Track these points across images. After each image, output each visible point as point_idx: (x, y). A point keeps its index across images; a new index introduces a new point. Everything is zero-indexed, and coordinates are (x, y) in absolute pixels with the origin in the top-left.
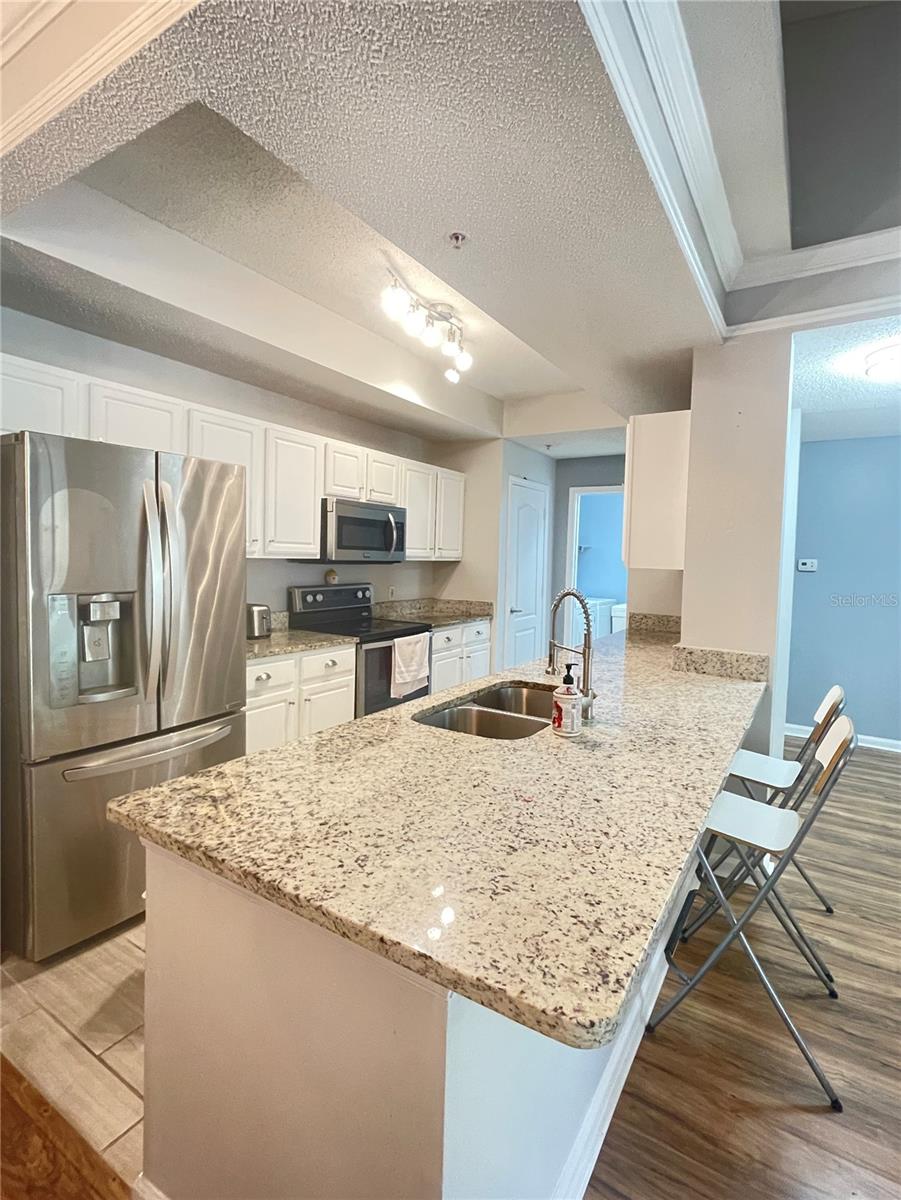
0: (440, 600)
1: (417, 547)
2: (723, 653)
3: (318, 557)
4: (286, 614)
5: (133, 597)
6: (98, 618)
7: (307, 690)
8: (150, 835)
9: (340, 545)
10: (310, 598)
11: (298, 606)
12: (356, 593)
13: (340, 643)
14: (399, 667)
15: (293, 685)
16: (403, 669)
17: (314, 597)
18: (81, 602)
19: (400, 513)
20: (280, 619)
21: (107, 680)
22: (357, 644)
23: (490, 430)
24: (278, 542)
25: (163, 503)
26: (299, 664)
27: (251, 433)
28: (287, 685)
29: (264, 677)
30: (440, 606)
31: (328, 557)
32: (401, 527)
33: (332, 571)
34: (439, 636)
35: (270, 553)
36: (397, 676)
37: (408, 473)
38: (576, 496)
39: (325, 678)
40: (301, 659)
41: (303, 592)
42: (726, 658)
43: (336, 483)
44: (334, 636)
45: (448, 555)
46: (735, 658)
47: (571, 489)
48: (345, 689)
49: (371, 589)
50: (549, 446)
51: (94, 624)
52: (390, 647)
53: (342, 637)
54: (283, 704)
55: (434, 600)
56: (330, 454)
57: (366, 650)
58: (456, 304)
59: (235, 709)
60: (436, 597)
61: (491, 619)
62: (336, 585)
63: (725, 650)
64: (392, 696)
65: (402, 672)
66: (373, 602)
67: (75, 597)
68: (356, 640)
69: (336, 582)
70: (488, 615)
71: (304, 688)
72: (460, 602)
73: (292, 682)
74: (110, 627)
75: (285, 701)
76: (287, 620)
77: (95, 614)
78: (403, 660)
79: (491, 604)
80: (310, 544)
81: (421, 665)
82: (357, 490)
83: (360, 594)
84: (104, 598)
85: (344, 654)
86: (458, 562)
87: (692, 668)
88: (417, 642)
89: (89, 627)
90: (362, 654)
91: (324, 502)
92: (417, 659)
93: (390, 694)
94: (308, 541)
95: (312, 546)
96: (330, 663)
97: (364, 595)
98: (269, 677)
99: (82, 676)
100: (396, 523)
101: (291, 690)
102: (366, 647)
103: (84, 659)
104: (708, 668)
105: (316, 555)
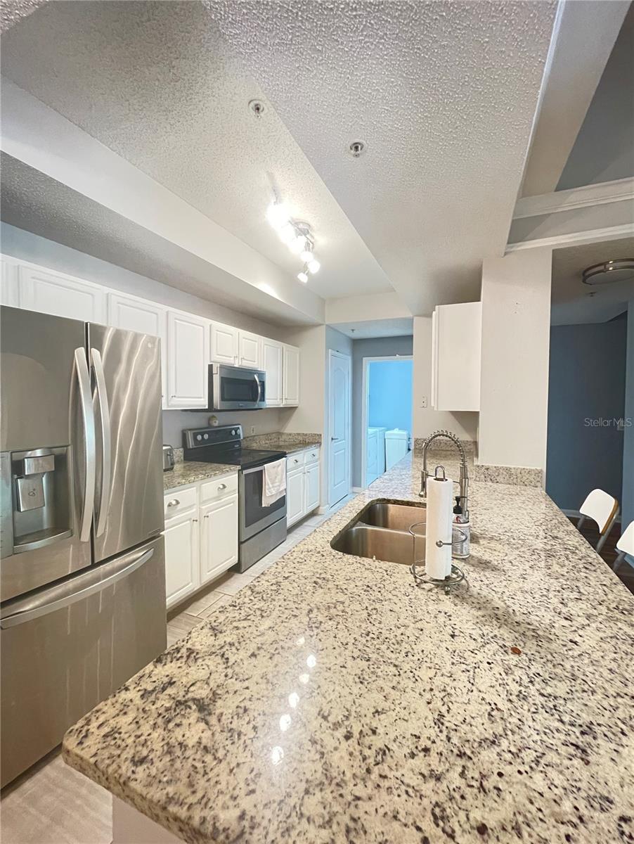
0: (283, 434)
1: (273, 398)
2: (510, 469)
3: (207, 407)
4: (182, 449)
5: (67, 450)
6: (33, 472)
7: (206, 509)
8: (133, 800)
9: (223, 398)
10: (199, 437)
11: (191, 444)
12: (231, 431)
13: (227, 471)
14: (268, 485)
15: (195, 506)
16: (271, 486)
17: (202, 436)
18: (13, 459)
19: (261, 375)
20: (179, 453)
21: (42, 526)
22: (239, 470)
23: (317, 319)
24: (179, 397)
25: (93, 367)
26: (199, 490)
27: (157, 314)
28: (191, 507)
29: (174, 503)
30: (284, 437)
31: (215, 407)
32: (263, 384)
33: (213, 417)
34: (291, 459)
35: (172, 406)
36: (267, 491)
37: (265, 346)
38: (367, 362)
39: (218, 498)
40: (200, 487)
41: (194, 433)
42: (513, 471)
43: (219, 353)
44: (222, 466)
45: (291, 403)
46: (519, 471)
47: (364, 359)
48: (232, 504)
49: (240, 428)
50: (353, 330)
51: (28, 477)
52: (262, 471)
53: (227, 466)
54: (188, 522)
55: (280, 434)
56: (214, 332)
57: (245, 475)
58: (313, 224)
59: (156, 534)
60: (281, 431)
61: (320, 445)
62: (216, 427)
63: (512, 467)
64: (263, 506)
65: (270, 488)
66: (242, 438)
67: (9, 454)
68: (239, 467)
69: (216, 424)
70: (318, 443)
71: (203, 507)
72: (299, 434)
73: (194, 505)
74: (44, 479)
75: (190, 519)
76: (182, 454)
77: (29, 468)
78: (270, 479)
79: (321, 435)
80: (201, 398)
81: (281, 481)
82: (232, 359)
83: (233, 432)
84: (38, 453)
85: (230, 479)
86: (296, 407)
87: (489, 479)
88: (278, 466)
89: (23, 480)
90: (243, 477)
91: (211, 367)
92: (279, 477)
93: (262, 505)
94: (199, 396)
95: (202, 399)
96: (221, 487)
97: (236, 433)
98: (178, 502)
99: (16, 525)
100: (260, 381)
101: (194, 510)
102: (245, 472)
103: (19, 510)
104: (500, 479)
105: (205, 406)
